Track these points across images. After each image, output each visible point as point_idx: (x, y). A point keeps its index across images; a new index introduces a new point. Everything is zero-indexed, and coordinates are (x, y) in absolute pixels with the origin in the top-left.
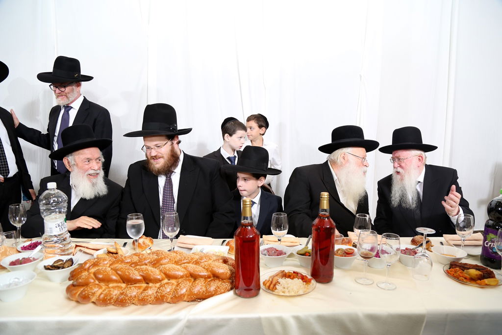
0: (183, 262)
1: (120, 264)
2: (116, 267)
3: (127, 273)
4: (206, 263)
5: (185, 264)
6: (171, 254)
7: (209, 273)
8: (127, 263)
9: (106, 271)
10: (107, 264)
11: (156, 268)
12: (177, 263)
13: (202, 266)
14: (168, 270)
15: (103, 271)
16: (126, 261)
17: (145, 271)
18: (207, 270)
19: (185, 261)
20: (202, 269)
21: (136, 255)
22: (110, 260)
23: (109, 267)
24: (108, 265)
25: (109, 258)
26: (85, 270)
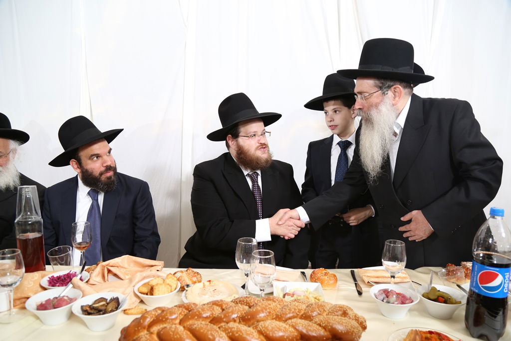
0: (289, 316)
1: (196, 319)
2: (191, 325)
3: (210, 337)
4: (321, 318)
5: (293, 320)
6: (270, 305)
7: (328, 333)
8: (207, 318)
9: (178, 333)
10: (176, 319)
11: (249, 327)
12: (279, 318)
13: (316, 323)
14: (271, 331)
15: (173, 332)
16: (204, 315)
17: (237, 333)
18: (324, 328)
19: (291, 315)
20: (318, 327)
21: (217, 305)
22: (180, 313)
23: (180, 324)
24: (178, 321)
25: (179, 310)
26: (144, 328)
